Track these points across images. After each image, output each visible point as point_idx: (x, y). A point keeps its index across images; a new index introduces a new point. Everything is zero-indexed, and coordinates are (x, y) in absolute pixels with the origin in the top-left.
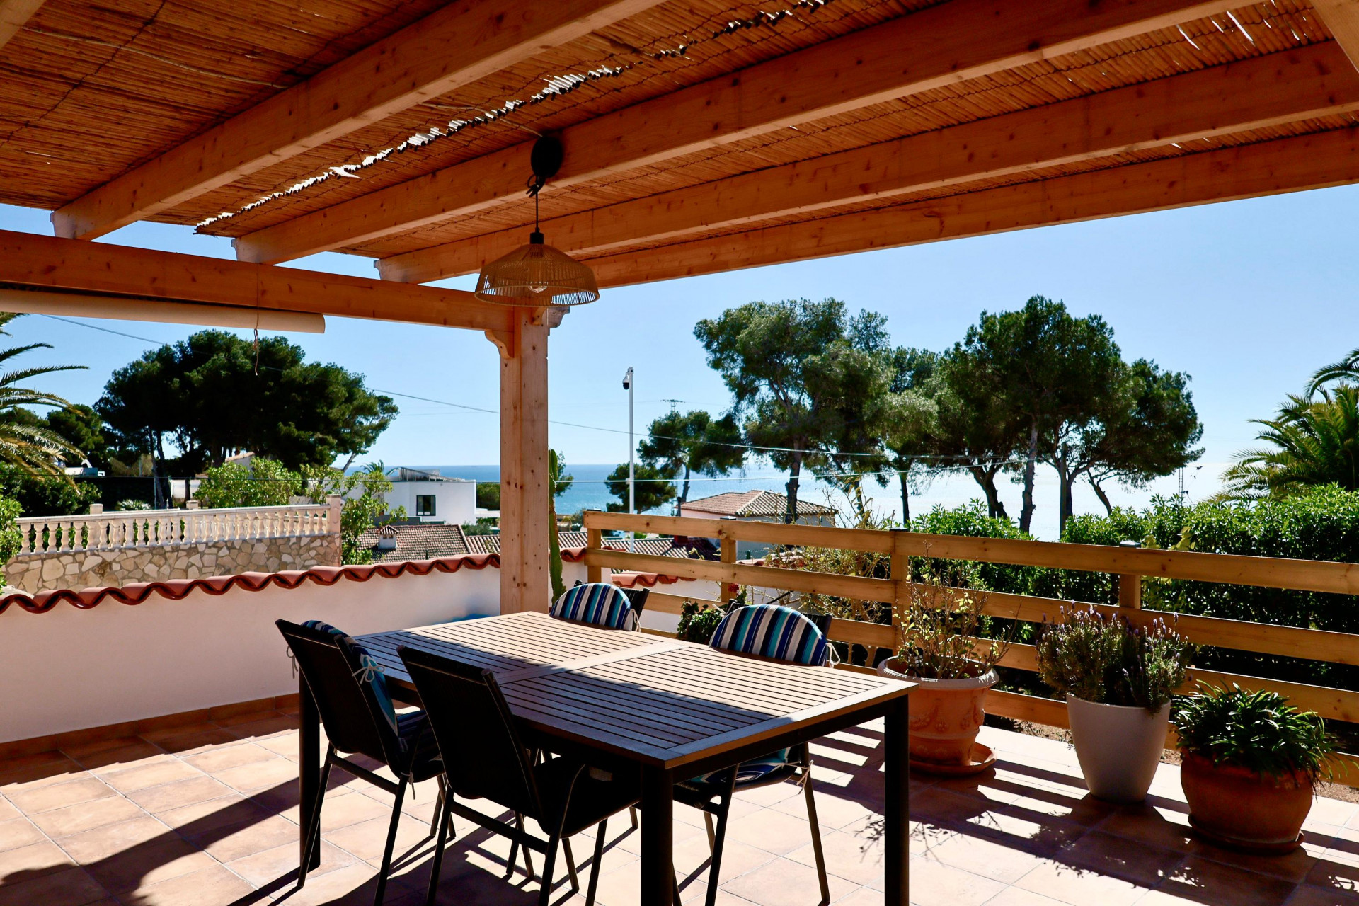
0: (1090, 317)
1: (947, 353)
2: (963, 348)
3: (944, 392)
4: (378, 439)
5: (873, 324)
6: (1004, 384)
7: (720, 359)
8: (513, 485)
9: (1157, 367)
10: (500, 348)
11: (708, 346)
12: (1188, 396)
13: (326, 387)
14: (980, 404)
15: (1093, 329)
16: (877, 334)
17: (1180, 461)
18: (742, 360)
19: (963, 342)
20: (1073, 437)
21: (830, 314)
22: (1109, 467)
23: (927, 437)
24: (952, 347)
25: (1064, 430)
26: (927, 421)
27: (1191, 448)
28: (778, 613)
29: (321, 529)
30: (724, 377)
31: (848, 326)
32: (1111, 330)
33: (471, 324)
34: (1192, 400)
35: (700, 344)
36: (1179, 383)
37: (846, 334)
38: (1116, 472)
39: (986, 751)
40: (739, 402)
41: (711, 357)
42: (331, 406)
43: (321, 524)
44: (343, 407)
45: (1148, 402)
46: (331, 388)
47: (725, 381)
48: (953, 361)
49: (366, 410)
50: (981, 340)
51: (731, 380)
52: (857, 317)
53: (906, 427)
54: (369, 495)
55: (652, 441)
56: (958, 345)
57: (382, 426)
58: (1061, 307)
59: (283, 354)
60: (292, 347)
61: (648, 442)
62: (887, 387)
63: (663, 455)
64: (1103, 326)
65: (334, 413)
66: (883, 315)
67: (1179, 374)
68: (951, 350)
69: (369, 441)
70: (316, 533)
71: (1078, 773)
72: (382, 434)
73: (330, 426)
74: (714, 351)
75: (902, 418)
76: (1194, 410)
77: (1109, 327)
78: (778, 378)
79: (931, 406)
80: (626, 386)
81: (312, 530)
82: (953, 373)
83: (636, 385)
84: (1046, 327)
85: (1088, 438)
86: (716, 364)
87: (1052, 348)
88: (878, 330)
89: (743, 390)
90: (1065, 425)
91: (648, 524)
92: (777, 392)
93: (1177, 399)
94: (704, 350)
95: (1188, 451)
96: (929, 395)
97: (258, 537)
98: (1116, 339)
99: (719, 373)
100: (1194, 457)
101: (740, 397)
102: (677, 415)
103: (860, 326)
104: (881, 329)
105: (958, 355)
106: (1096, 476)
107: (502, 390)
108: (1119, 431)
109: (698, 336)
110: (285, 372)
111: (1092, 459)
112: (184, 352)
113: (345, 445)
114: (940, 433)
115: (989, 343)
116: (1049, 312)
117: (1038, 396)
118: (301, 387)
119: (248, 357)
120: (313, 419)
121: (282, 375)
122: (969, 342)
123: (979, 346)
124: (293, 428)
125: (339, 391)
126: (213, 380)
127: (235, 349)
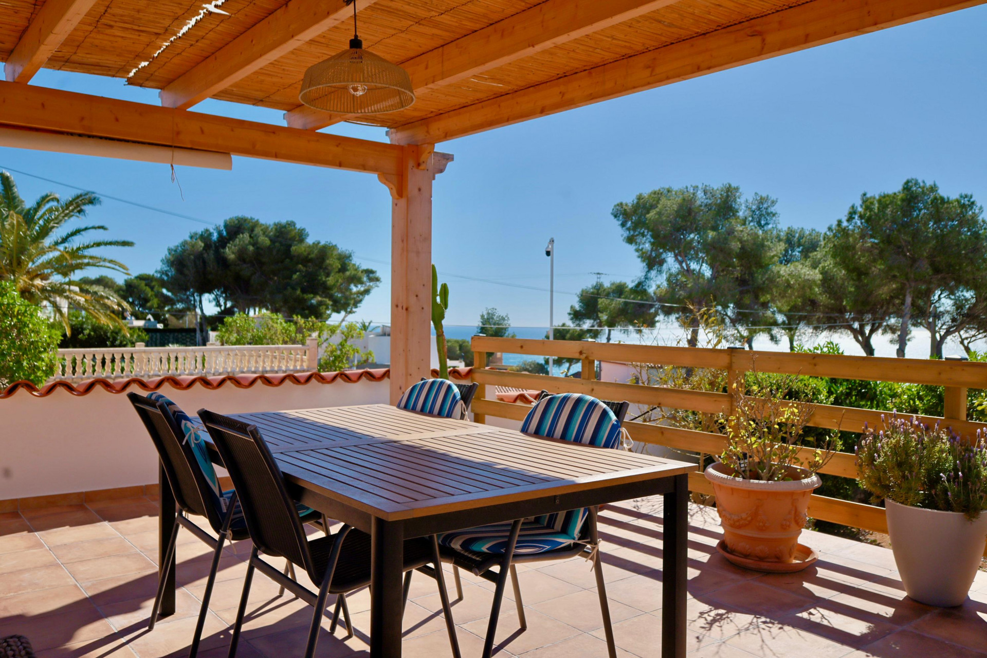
0: (961, 197)
1: (830, 229)
2: (845, 224)
3: (829, 263)
4: (363, 303)
5: (765, 206)
6: (882, 256)
7: (633, 236)
8: (400, 308)
10: (391, 189)
11: (623, 225)
13: (324, 260)
14: (858, 273)
15: (964, 206)
16: (768, 214)
18: (651, 236)
19: (844, 219)
21: (728, 196)
22: (979, 330)
23: (813, 303)
24: (834, 224)
25: (936, 297)
26: (811, 288)
28: (579, 401)
29: (302, 365)
30: (637, 250)
31: (743, 207)
32: (981, 208)
33: (364, 167)
35: (616, 223)
37: (741, 214)
39: (807, 551)
40: (648, 271)
41: (626, 234)
42: (328, 275)
43: (302, 361)
44: (337, 276)
46: (328, 262)
47: (637, 254)
48: (835, 236)
49: (356, 280)
50: (861, 217)
51: (643, 253)
52: (750, 200)
53: (793, 293)
54: (346, 341)
55: (582, 307)
56: (840, 223)
57: (367, 292)
58: (933, 189)
59: (293, 233)
60: (299, 230)
61: (577, 307)
62: (776, 259)
63: (589, 318)
65: (330, 280)
66: (773, 197)
68: (834, 227)
69: (356, 303)
70: (298, 368)
71: (896, 576)
72: (367, 298)
73: (325, 290)
74: (629, 229)
75: (789, 286)
77: (979, 204)
78: (683, 252)
79: (816, 275)
80: (548, 253)
81: (295, 366)
82: (835, 245)
83: (555, 253)
84: (921, 205)
85: (959, 306)
86: (630, 240)
87: (926, 224)
88: (769, 211)
89: (653, 262)
90: (938, 292)
91: (522, 347)
92: (681, 263)
94: (620, 228)
96: (814, 266)
97: (253, 369)
99: (631, 248)
101: (650, 267)
102: (601, 285)
103: (754, 207)
104: (772, 209)
105: (842, 232)
106: (967, 338)
107: (393, 226)
109: (615, 216)
110: (293, 248)
111: (962, 323)
112: (220, 233)
113: (339, 306)
114: (823, 299)
115: (869, 220)
116: (923, 193)
117: (911, 266)
118: (306, 260)
119: (266, 236)
120: (314, 285)
121: (290, 251)
122: (850, 219)
123: (859, 223)
124: (298, 292)
125: (334, 263)
126: (242, 254)
127: (258, 230)
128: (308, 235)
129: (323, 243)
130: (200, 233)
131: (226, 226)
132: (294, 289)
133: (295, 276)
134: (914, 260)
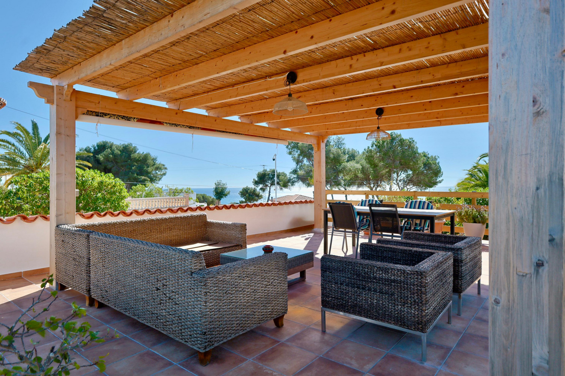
0: (410, 138)
1: (365, 150)
2: (370, 148)
3: (364, 162)
4: (162, 179)
5: (340, 140)
6: (383, 159)
9: (429, 154)
11: (287, 147)
12: (438, 163)
13: (146, 161)
14: (375, 166)
15: (410, 142)
17: (435, 183)
18: (300, 152)
19: (370, 146)
20: (403, 176)
22: (413, 185)
23: (357, 177)
24: (367, 148)
25: (400, 174)
26: (358, 171)
27: (439, 179)
29: (183, 204)
32: (416, 142)
34: (439, 164)
36: (436, 159)
38: (415, 187)
40: (297, 166)
41: (288, 151)
42: (148, 167)
43: (183, 202)
44: (152, 167)
45: (426, 165)
46: (148, 161)
47: (292, 159)
48: (367, 152)
49: (157, 168)
50: (376, 146)
51: (295, 158)
53: (351, 173)
55: (258, 179)
56: (369, 147)
57: (164, 174)
58: (400, 135)
59: (131, 149)
60: (134, 147)
62: (345, 161)
63: (261, 184)
64: (413, 141)
65: (150, 169)
66: (343, 137)
67: (435, 156)
68: (366, 149)
69: (160, 179)
72: (164, 177)
73: (147, 173)
74: (290, 149)
75: (350, 170)
76: (440, 167)
77: (415, 141)
78: (310, 158)
79: (359, 166)
80: (274, 160)
82: (367, 156)
84: (396, 141)
85: (407, 176)
86: (290, 153)
87: (398, 148)
88: (342, 142)
89: (298, 162)
90: (400, 172)
92: (309, 162)
93: (435, 164)
95: (438, 180)
96: (357, 162)
97: (165, 206)
98: (417, 145)
99: (291, 156)
100: (440, 182)
101: (297, 164)
102: (266, 170)
103: (336, 141)
104: (343, 142)
105: (369, 151)
106: (409, 189)
108: (417, 174)
110: (132, 155)
111: (408, 183)
112: (94, 148)
113: (152, 180)
114: (360, 175)
115: (379, 147)
116: (397, 137)
117: (393, 163)
118: (137, 161)
119: (118, 150)
120: (142, 172)
121: (131, 157)
122: (372, 146)
123: (375, 147)
124: (135, 175)
125: (150, 162)
126: (107, 158)
127: (114, 147)
128: (138, 149)
129: (145, 153)
130: (85, 148)
131: (98, 146)
132: (133, 173)
133: (133, 168)
134: (394, 161)
